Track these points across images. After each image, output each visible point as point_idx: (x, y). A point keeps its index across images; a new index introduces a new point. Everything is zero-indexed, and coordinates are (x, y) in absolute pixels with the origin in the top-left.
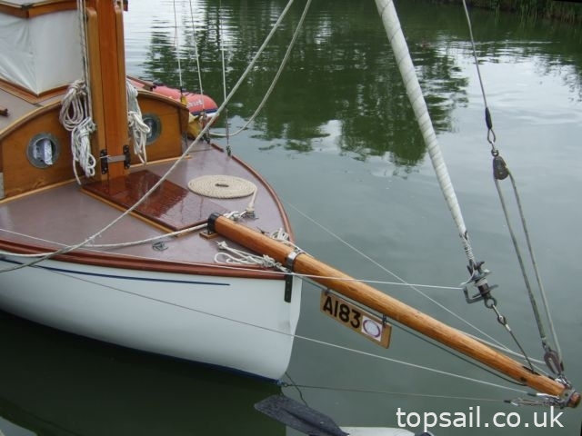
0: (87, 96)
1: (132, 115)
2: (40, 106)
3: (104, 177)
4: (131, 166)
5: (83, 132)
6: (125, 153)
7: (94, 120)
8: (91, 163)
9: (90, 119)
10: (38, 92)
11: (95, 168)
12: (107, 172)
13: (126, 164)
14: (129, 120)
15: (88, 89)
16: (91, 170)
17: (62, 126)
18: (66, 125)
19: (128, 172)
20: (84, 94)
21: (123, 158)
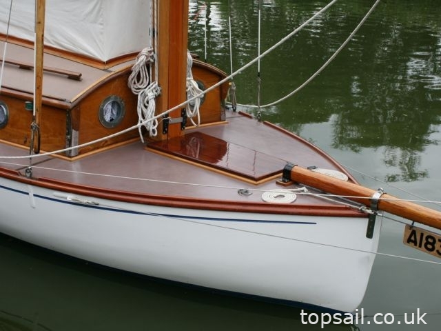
0: (153, 63)
1: (189, 80)
2: (111, 72)
3: (164, 137)
4: (186, 128)
5: (151, 95)
6: (182, 116)
7: (159, 85)
8: (154, 124)
9: (157, 83)
10: (105, 60)
11: (157, 128)
12: (167, 132)
13: (183, 125)
14: (187, 85)
15: (155, 56)
16: (154, 131)
17: (130, 90)
18: (133, 90)
19: (183, 133)
20: (152, 60)
21: (180, 120)
